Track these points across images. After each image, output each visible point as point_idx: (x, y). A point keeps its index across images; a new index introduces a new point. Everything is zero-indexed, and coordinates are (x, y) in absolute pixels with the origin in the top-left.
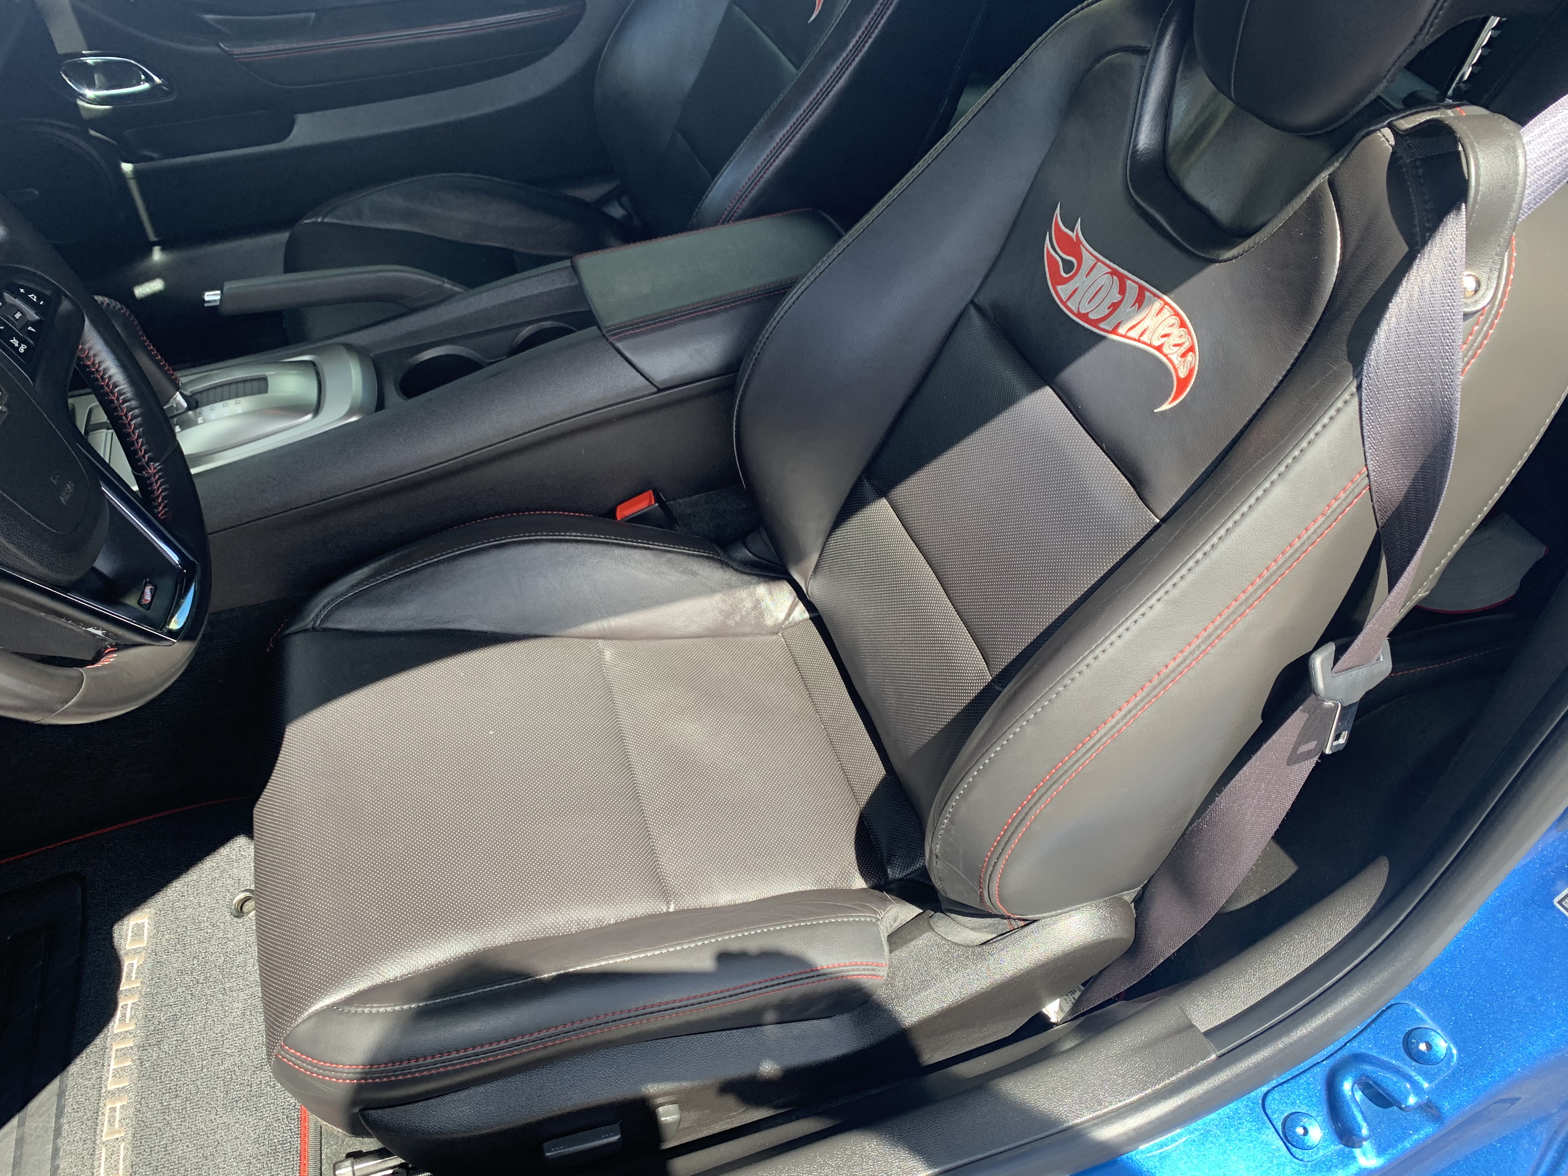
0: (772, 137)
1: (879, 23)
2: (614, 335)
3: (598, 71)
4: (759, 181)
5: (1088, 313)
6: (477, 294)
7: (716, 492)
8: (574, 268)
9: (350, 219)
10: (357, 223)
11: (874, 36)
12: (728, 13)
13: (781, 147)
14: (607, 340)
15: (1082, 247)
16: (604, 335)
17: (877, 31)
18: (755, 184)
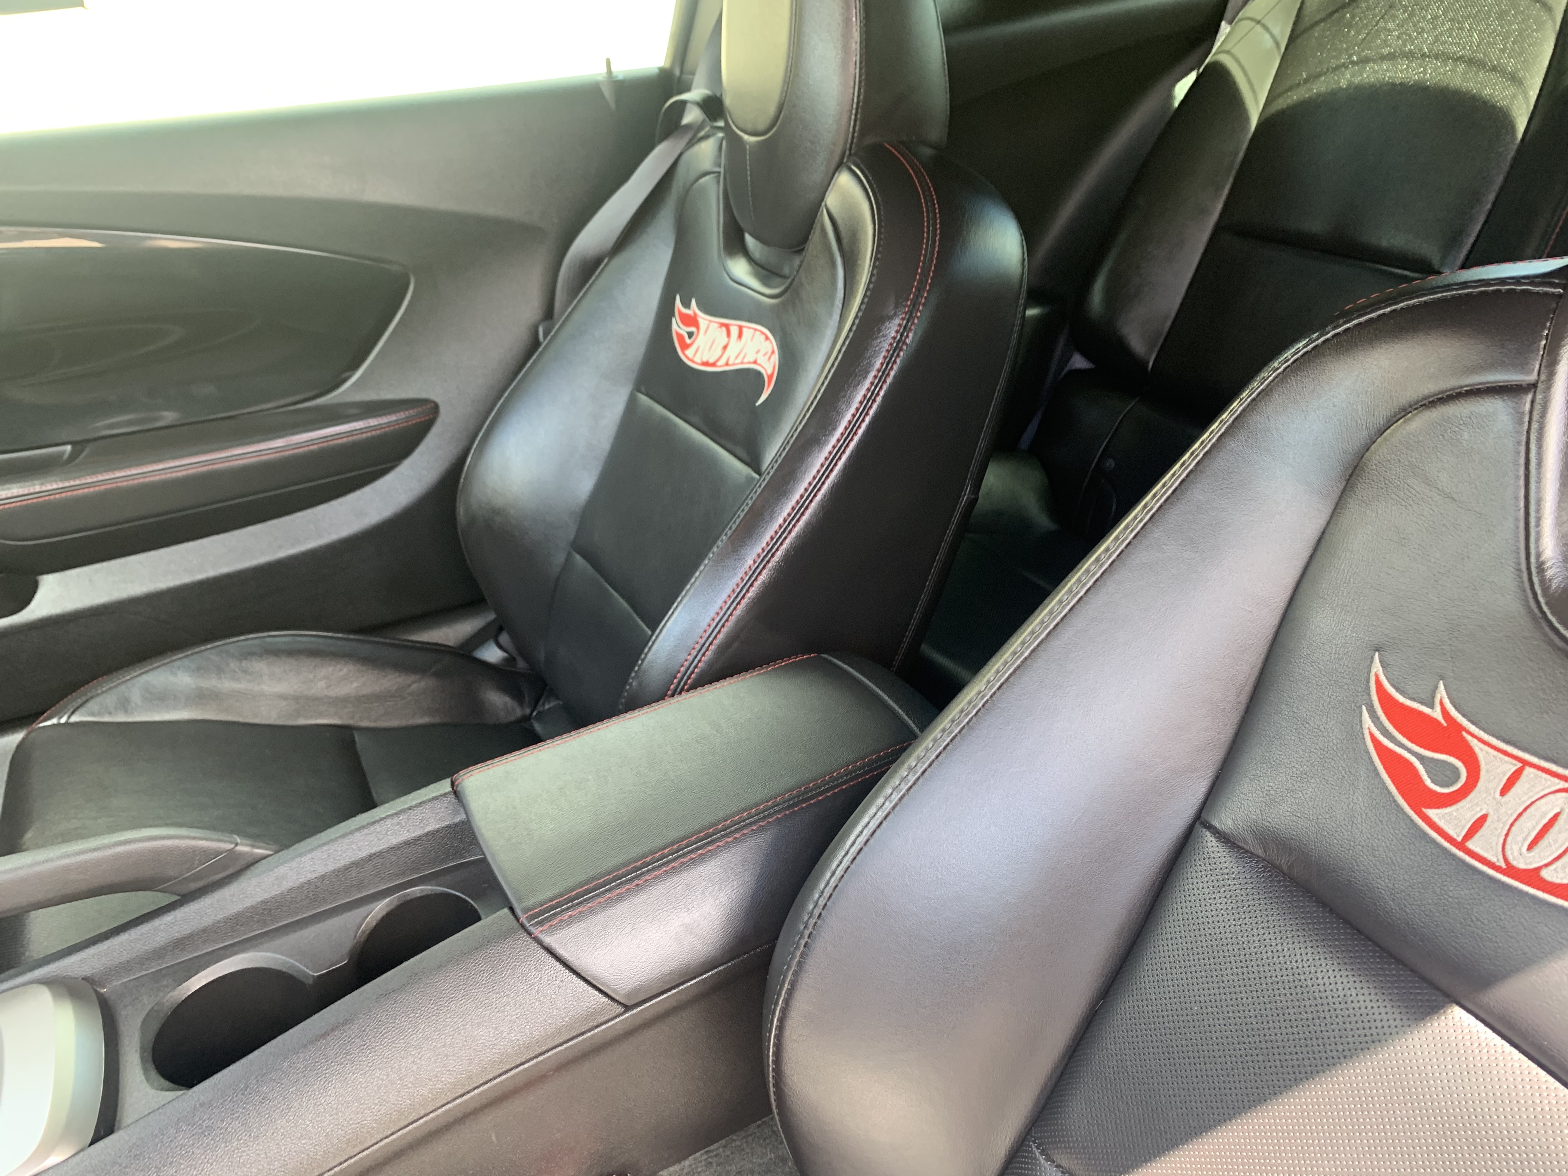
0: (741, 559)
1: (878, 394)
2: (541, 923)
3: (461, 485)
4: (727, 620)
5: (1539, 869)
6: (293, 859)
7: (723, 1142)
8: (456, 793)
9: (110, 713)
10: (121, 718)
11: (872, 412)
12: (631, 405)
13: (755, 573)
14: (530, 934)
15: (1469, 738)
16: (522, 926)
17: (875, 406)
18: (723, 626)
